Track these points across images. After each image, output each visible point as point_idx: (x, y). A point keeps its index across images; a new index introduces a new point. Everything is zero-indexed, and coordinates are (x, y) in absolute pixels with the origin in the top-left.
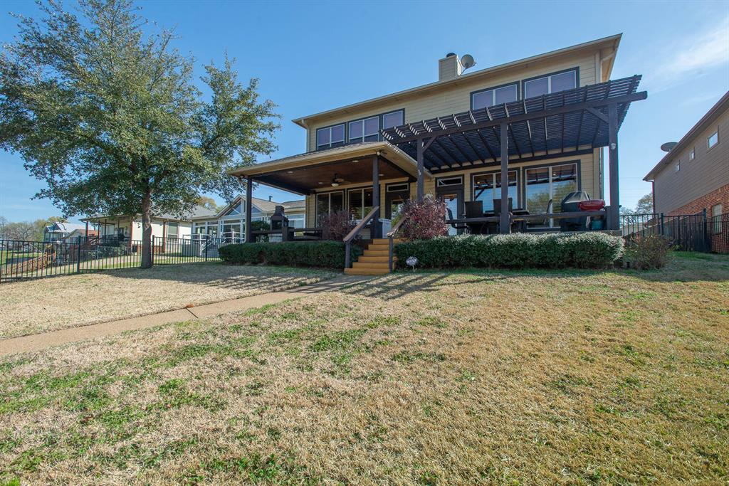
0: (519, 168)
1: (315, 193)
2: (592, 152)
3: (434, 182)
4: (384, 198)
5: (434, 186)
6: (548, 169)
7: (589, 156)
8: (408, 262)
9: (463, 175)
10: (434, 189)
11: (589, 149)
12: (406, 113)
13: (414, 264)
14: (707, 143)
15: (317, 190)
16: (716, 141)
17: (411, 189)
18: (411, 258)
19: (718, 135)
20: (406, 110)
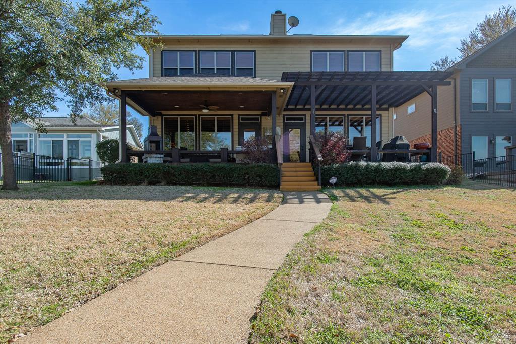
0: (345, 115)
1: (162, 115)
2: (388, 110)
3: (282, 118)
4: (237, 127)
5: (282, 121)
6: (363, 118)
7: (387, 112)
8: (330, 181)
9: (305, 115)
10: (282, 124)
11: (386, 108)
12: (257, 55)
13: (334, 182)
14: (406, 111)
15: (164, 113)
16: (414, 110)
17: (262, 122)
18: (333, 178)
19: (416, 106)
20: (257, 52)
